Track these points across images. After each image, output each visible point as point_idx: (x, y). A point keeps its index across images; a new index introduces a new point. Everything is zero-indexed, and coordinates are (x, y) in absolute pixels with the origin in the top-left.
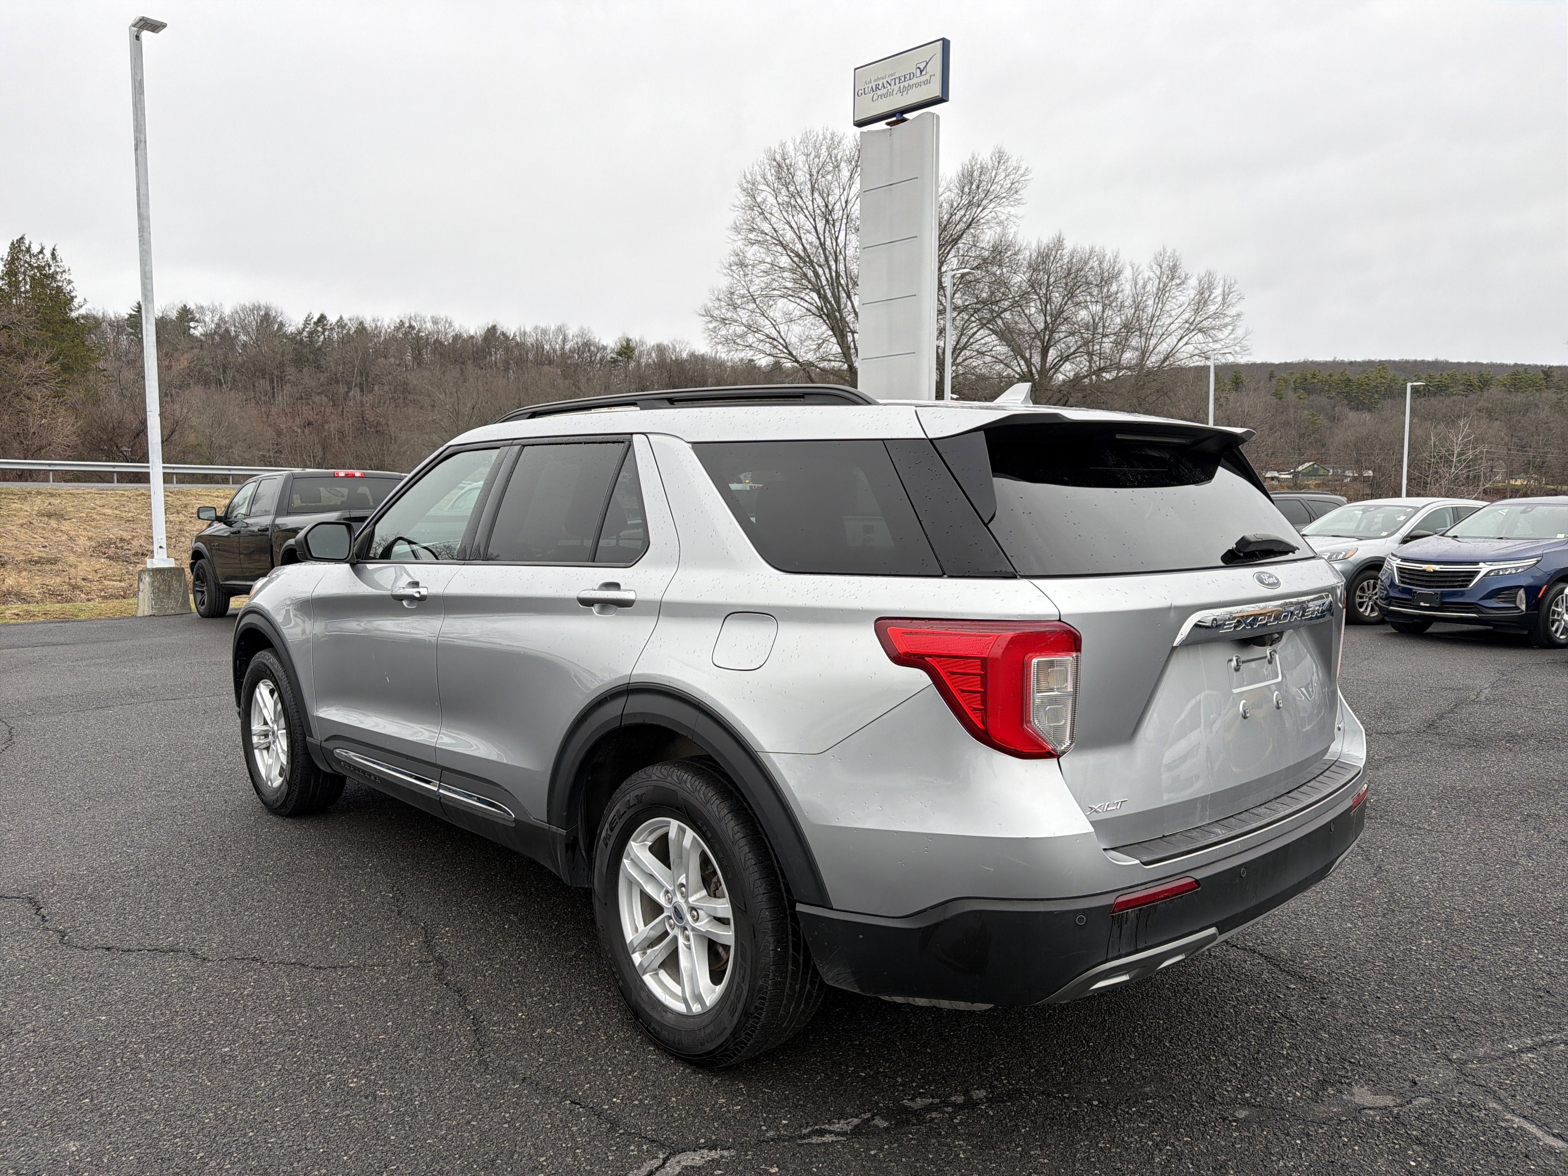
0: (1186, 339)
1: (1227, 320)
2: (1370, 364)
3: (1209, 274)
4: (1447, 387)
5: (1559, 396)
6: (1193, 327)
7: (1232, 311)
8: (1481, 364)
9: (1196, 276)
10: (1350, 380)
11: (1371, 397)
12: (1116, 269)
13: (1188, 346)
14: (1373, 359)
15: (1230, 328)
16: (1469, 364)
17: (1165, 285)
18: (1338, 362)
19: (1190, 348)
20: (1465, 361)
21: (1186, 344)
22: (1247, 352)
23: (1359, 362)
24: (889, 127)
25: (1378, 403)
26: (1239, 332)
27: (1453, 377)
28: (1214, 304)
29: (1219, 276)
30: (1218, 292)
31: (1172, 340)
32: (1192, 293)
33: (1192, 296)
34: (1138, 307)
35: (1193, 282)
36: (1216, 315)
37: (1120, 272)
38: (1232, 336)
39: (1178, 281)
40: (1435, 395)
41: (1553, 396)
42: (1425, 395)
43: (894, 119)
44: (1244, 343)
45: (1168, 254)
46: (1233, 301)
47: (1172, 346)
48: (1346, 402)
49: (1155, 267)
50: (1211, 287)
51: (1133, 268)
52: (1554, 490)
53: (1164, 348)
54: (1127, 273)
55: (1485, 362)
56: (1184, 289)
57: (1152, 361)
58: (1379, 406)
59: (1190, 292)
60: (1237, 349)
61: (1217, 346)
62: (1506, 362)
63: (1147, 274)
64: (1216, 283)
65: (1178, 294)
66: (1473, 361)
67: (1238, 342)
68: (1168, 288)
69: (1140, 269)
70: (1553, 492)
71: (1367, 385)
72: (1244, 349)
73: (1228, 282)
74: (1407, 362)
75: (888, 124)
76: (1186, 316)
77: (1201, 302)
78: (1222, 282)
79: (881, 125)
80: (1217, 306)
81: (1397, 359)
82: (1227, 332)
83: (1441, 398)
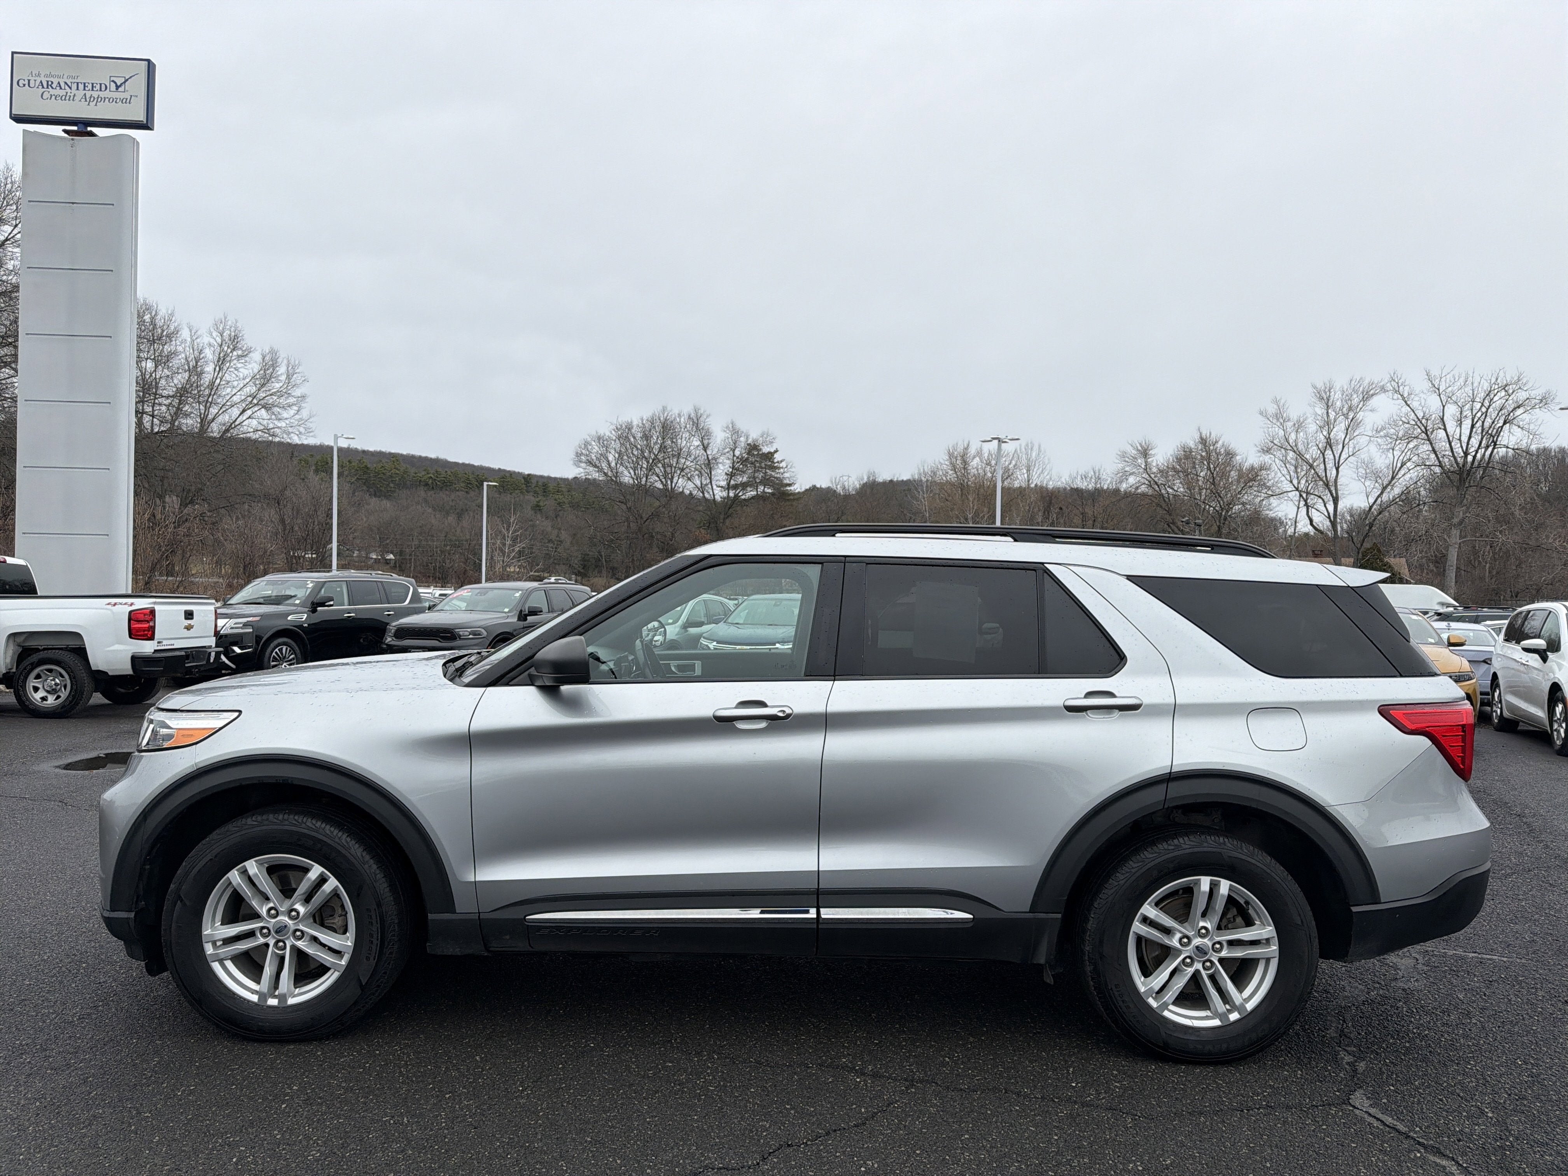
0: (249, 412)
1: (291, 400)
2: (380, 454)
3: (273, 352)
4: (451, 483)
5: (537, 499)
6: (253, 402)
7: (298, 392)
8: (473, 466)
9: (260, 351)
10: (368, 468)
11: (388, 485)
12: (172, 328)
13: (250, 420)
14: (384, 450)
15: (295, 408)
16: (463, 464)
17: (226, 355)
18: (352, 449)
19: (254, 423)
20: (461, 462)
21: (249, 417)
22: (311, 434)
23: (371, 452)
24: (66, 135)
25: (394, 491)
26: (304, 414)
27: (455, 474)
28: (279, 381)
29: (282, 356)
30: (282, 370)
31: (235, 412)
32: (256, 367)
33: (256, 371)
34: (195, 370)
35: (256, 356)
36: (279, 394)
37: (177, 331)
38: (297, 417)
39: (240, 352)
40: (441, 489)
41: (533, 498)
42: (433, 488)
43: (75, 128)
44: (309, 424)
45: (229, 323)
46: (298, 382)
47: (234, 418)
48: (365, 488)
49: (215, 334)
50: (274, 365)
51: (191, 331)
52: (538, 576)
53: (225, 418)
54: (185, 334)
55: (476, 464)
56: (246, 362)
57: (215, 430)
58: (396, 495)
59: (251, 367)
60: (302, 430)
61: (282, 424)
62: (492, 466)
63: (206, 339)
64: (279, 360)
65: (239, 365)
66: (467, 462)
67: (302, 422)
68: (228, 359)
69: (199, 333)
70: (538, 578)
71: (383, 473)
72: (309, 431)
73: (292, 362)
74: (413, 457)
75: (65, 131)
76: (247, 390)
77: (265, 377)
78: (285, 362)
79: (57, 130)
80: (281, 384)
81: (405, 453)
82: (292, 412)
83: (448, 493)
